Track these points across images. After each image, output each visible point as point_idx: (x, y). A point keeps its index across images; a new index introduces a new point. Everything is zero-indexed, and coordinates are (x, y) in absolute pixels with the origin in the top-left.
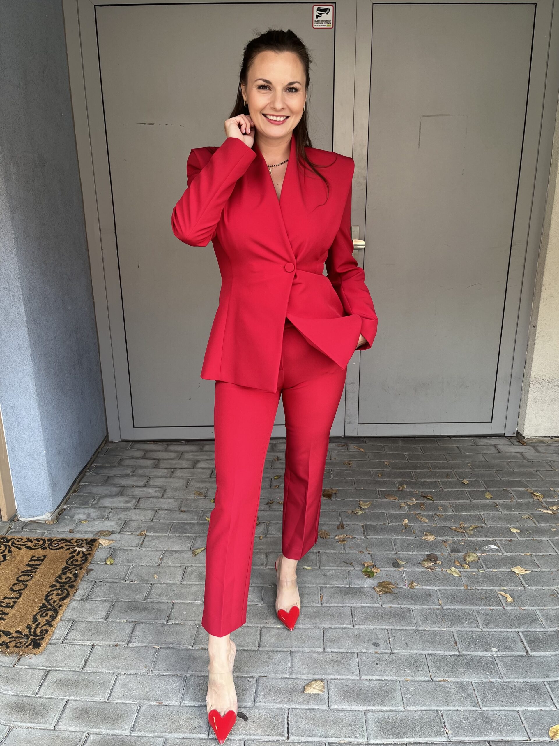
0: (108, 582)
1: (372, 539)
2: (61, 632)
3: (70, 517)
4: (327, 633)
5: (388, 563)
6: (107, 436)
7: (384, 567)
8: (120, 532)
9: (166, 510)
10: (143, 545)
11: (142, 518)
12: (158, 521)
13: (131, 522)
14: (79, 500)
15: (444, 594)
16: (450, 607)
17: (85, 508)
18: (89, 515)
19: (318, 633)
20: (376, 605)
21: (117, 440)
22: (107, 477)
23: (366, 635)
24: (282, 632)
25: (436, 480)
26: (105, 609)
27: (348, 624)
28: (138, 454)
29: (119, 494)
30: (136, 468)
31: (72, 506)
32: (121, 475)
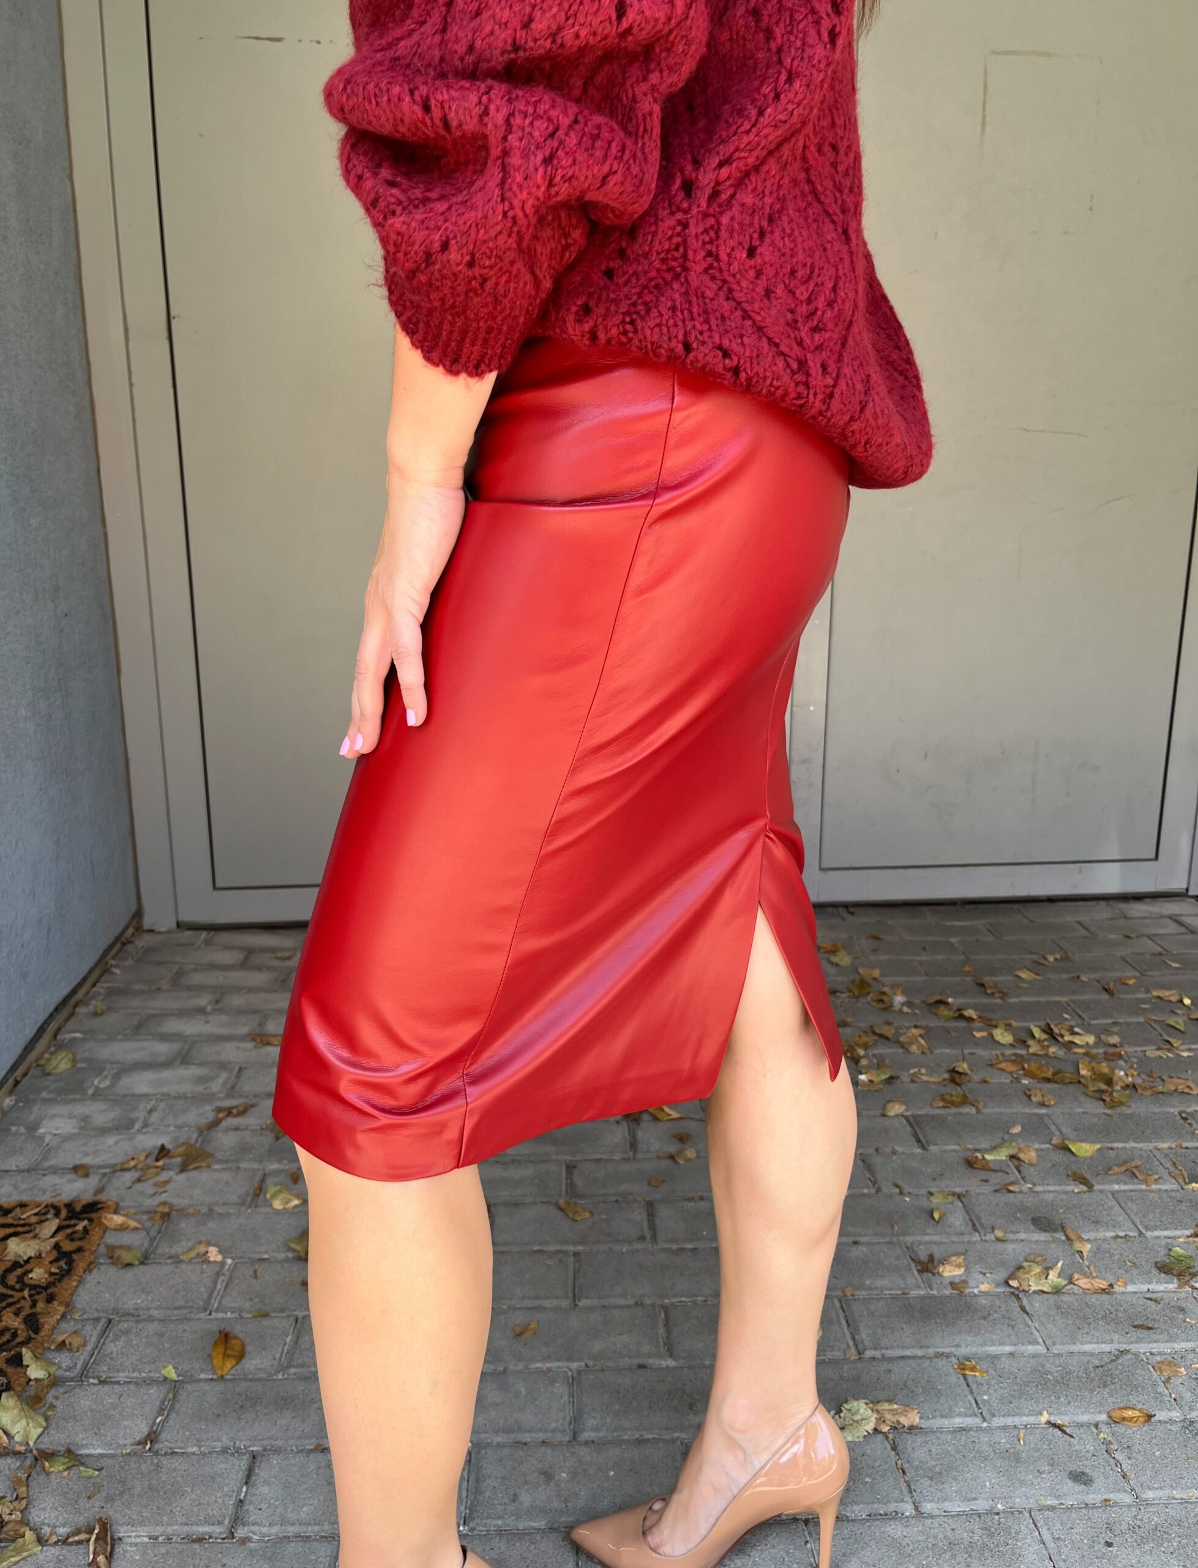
0: (151, 1319)
1: (945, 1151)
3: (28, 1128)
4: (909, 1449)
6: (138, 914)
7: (1012, 1232)
13: (220, 1134)
17: (74, 1100)
18: (86, 1119)
19: (879, 1453)
20: (1030, 1349)
21: (166, 925)
22: (139, 1017)
23: (1037, 1450)
25: (1058, 999)
26: (147, 1408)
27: (966, 1416)
28: (227, 957)
29: (178, 1061)
30: (223, 993)
31: (33, 1096)
32: (182, 1011)
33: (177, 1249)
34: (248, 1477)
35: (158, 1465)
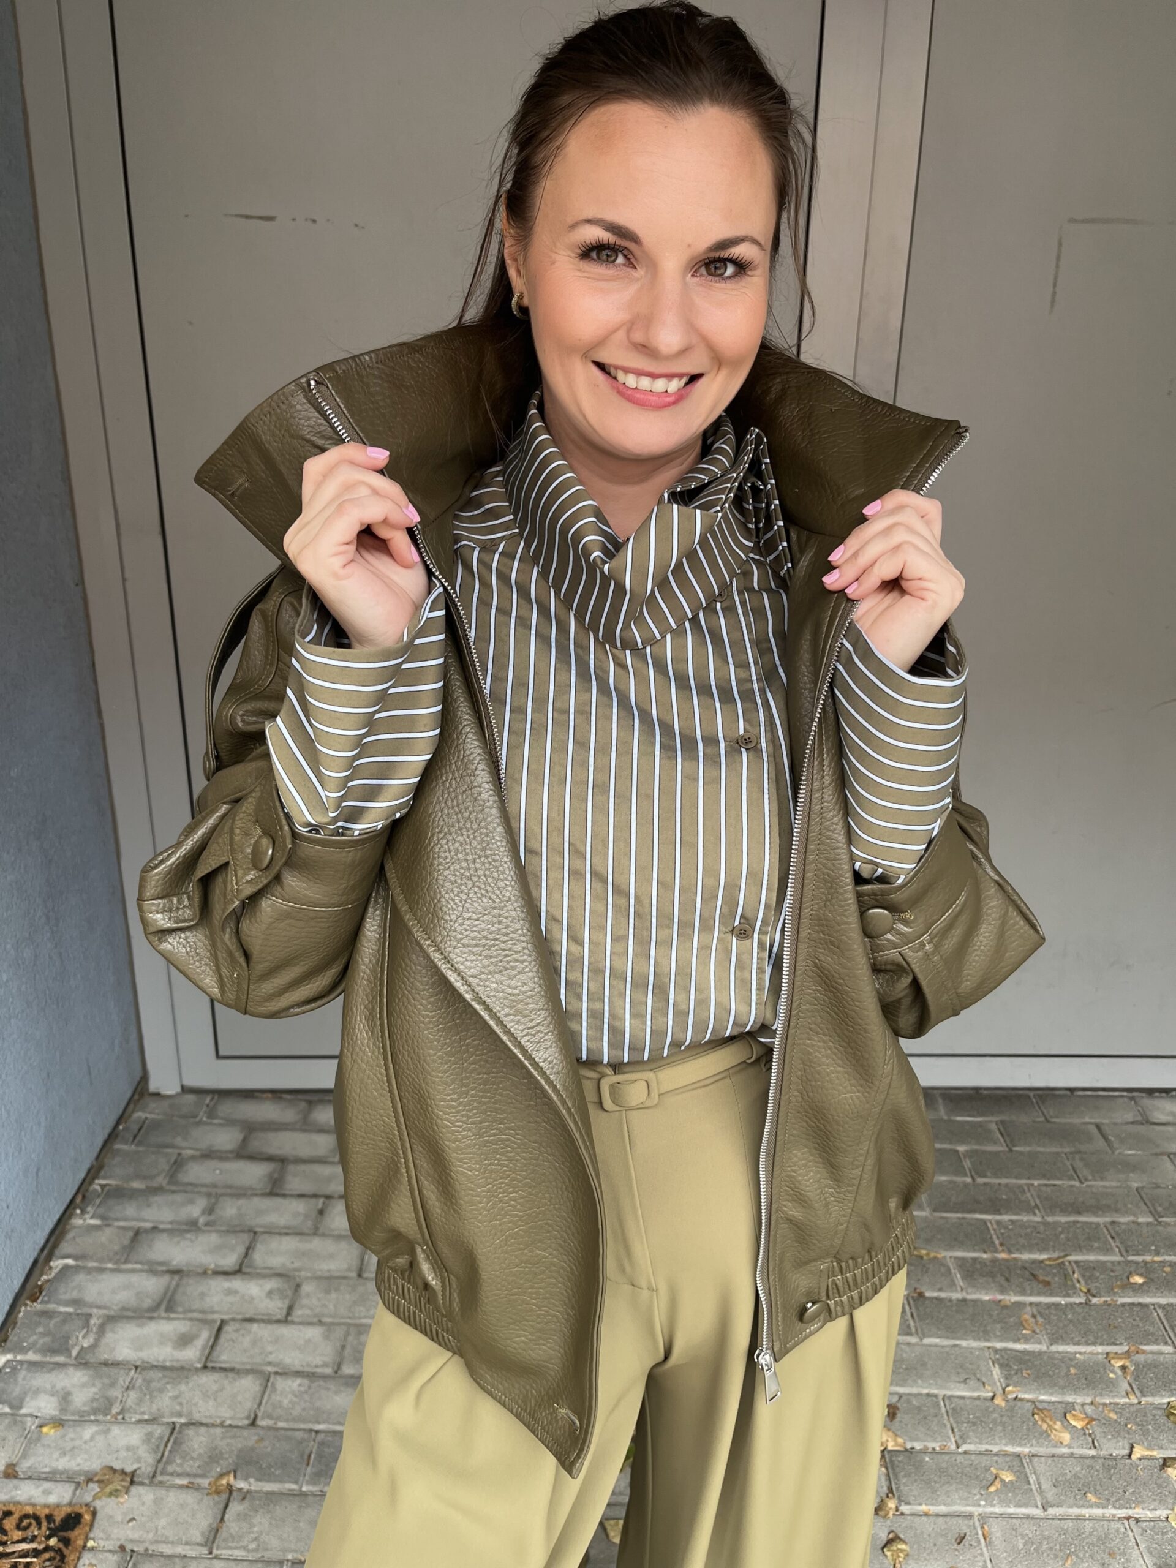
3: (12, 1407)
6: (144, 1079)
8: (154, 1476)
9: (298, 1374)
10: (223, 1534)
11: (225, 1413)
12: (270, 1423)
13: (191, 1432)
14: (43, 1335)
18: (65, 1398)
21: (170, 1088)
22: (131, 1234)
28: (226, 1139)
29: (163, 1307)
30: (218, 1196)
31: (19, 1358)
32: (175, 1226)
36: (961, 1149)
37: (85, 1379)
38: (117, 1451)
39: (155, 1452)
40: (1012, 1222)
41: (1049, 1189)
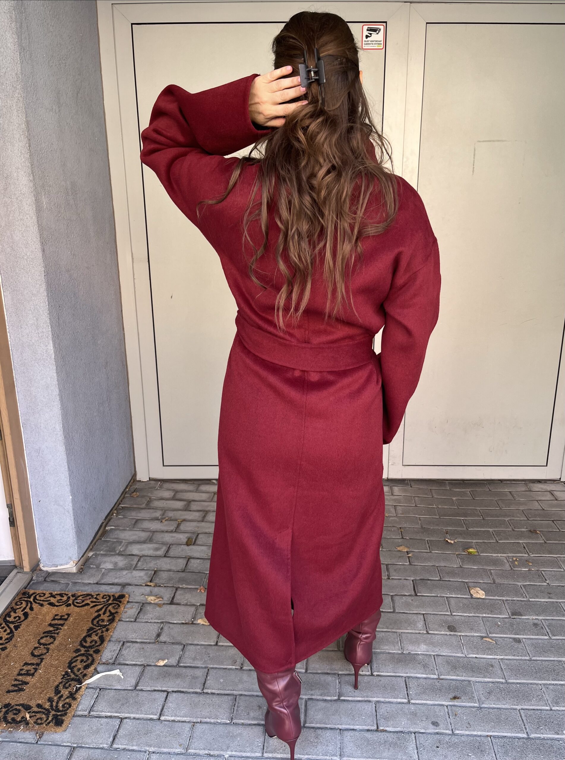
0: (136, 642)
1: (423, 596)
2: (87, 703)
3: (96, 566)
4: (380, 709)
5: (442, 626)
6: (135, 475)
7: (439, 631)
9: (198, 559)
10: (175, 599)
11: (173, 568)
12: (190, 571)
13: (162, 572)
14: (106, 547)
15: (508, 665)
16: (515, 681)
17: (112, 555)
18: (116, 564)
19: (369, 708)
20: (432, 676)
21: (145, 479)
22: (135, 520)
23: (423, 713)
24: (330, 705)
25: (489, 529)
26: (135, 674)
27: (402, 699)
28: (167, 494)
29: (148, 540)
30: (165, 511)
31: (98, 553)
32: (150, 518)
33: (146, 617)
34: (166, 700)
35: (138, 694)
36: (454, 499)
37: (122, 559)
38: (136, 577)
39: (149, 577)
40: (471, 519)
41: (487, 510)
